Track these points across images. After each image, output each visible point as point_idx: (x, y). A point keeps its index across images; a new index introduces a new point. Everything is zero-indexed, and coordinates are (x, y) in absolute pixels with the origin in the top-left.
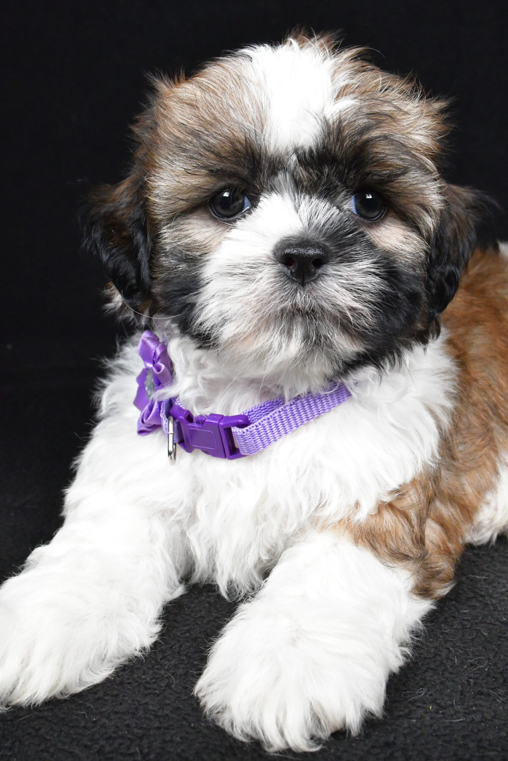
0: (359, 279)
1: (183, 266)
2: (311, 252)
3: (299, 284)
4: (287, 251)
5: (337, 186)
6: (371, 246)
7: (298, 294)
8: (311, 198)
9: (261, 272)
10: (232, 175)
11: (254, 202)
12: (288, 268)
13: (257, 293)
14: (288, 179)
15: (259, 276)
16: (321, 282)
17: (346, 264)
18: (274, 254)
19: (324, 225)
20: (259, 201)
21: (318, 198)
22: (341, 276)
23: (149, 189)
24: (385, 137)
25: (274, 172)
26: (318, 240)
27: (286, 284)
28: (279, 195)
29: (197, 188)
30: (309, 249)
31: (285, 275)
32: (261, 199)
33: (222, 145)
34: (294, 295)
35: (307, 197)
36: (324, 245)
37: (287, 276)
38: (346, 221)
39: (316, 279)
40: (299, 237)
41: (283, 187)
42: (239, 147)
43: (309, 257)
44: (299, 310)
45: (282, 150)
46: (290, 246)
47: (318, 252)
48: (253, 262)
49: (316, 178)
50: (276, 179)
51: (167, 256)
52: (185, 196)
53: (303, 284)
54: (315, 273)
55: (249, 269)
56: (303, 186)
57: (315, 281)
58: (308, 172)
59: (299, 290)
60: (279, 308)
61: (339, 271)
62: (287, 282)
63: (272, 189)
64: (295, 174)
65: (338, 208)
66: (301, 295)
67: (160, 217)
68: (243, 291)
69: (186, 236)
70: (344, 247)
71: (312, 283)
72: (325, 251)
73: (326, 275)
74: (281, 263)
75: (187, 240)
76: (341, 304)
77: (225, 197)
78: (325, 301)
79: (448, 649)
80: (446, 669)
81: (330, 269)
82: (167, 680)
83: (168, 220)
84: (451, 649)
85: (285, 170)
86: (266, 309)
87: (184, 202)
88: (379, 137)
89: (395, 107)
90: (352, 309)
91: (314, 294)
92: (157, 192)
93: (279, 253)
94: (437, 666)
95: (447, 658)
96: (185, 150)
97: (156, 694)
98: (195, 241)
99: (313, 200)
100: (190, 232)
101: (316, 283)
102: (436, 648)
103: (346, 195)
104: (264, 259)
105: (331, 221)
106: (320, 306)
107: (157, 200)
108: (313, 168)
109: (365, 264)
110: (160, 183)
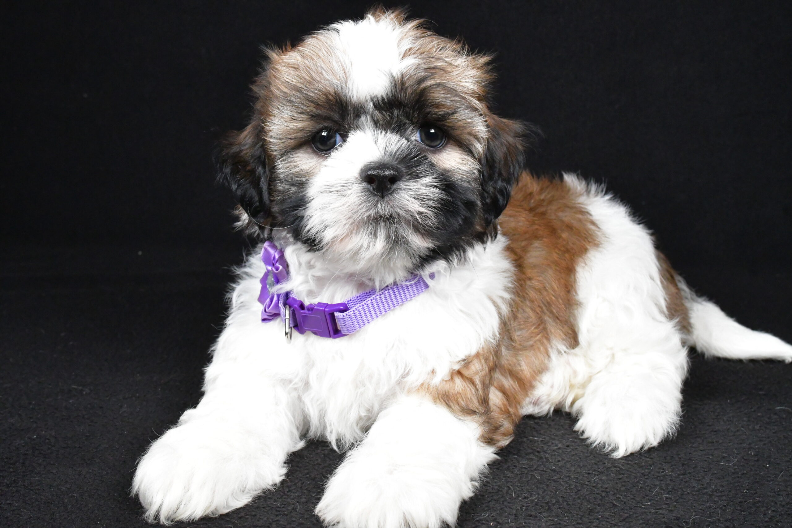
0: (423, 191)
1: (294, 189)
2: (387, 173)
3: (379, 196)
4: (370, 173)
5: (406, 123)
6: (432, 165)
7: (379, 204)
8: (386, 133)
9: (350, 189)
10: (327, 118)
11: (344, 137)
12: (371, 186)
13: (348, 204)
14: (368, 120)
15: (349, 192)
16: (395, 195)
17: (414, 180)
18: (361, 176)
19: (396, 152)
20: (348, 137)
21: (392, 132)
22: (411, 189)
23: (265, 133)
24: (439, 85)
25: (358, 115)
26: (392, 164)
27: (369, 197)
28: (362, 132)
29: (301, 130)
30: (385, 171)
31: (369, 190)
32: (349, 136)
33: (319, 97)
34: (376, 205)
35: (383, 132)
36: (397, 167)
37: (370, 191)
38: (412, 149)
39: (392, 193)
40: (378, 162)
41: (366, 126)
42: (331, 97)
43: (385, 177)
44: (381, 217)
45: (363, 98)
46: (371, 169)
47: (392, 172)
48: (345, 182)
49: (388, 118)
50: (360, 120)
51: (281, 182)
52: (293, 136)
53: (383, 197)
54: (391, 188)
55: (342, 187)
56: (380, 125)
57: (391, 194)
58: (382, 114)
59: (379, 201)
60: (366, 215)
61: (409, 186)
62: (370, 196)
63: (357, 127)
64: (373, 116)
65: (407, 139)
66: (381, 205)
67: (275, 153)
68: (337, 204)
69: (295, 167)
70: (412, 168)
71: (389, 195)
72: (397, 172)
73: (399, 189)
74: (365, 182)
75: (296, 170)
76: (411, 210)
77: (324, 136)
78: (400, 209)
79: (508, 487)
80: (506, 500)
81: (402, 185)
82: (293, 506)
83: (282, 155)
84: (511, 487)
85: (366, 113)
86: (355, 216)
87: (292, 141)
88: (434, 85)
89: (446, 62)
90: (420, 213)
91: (391, 204)
92: (271, 134)
93: (364, 175)
94: (499, 498)
95: (507, 493)
96: (291, 102)
97: (285, 514)
98: (302, 170)
99: (388, 134)
100: (298, 163)
101: (392, 195)
102: (499, 486)
103: (413, 130)
104: (353, 179)
105: (401, 148)
106: (396, 213)
107: (271, 140)
108: (385, 111)
109: (428, 180)
110: (273, 127)
